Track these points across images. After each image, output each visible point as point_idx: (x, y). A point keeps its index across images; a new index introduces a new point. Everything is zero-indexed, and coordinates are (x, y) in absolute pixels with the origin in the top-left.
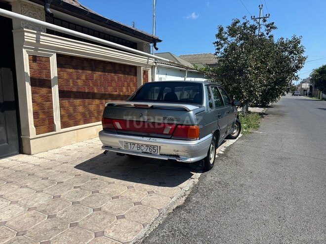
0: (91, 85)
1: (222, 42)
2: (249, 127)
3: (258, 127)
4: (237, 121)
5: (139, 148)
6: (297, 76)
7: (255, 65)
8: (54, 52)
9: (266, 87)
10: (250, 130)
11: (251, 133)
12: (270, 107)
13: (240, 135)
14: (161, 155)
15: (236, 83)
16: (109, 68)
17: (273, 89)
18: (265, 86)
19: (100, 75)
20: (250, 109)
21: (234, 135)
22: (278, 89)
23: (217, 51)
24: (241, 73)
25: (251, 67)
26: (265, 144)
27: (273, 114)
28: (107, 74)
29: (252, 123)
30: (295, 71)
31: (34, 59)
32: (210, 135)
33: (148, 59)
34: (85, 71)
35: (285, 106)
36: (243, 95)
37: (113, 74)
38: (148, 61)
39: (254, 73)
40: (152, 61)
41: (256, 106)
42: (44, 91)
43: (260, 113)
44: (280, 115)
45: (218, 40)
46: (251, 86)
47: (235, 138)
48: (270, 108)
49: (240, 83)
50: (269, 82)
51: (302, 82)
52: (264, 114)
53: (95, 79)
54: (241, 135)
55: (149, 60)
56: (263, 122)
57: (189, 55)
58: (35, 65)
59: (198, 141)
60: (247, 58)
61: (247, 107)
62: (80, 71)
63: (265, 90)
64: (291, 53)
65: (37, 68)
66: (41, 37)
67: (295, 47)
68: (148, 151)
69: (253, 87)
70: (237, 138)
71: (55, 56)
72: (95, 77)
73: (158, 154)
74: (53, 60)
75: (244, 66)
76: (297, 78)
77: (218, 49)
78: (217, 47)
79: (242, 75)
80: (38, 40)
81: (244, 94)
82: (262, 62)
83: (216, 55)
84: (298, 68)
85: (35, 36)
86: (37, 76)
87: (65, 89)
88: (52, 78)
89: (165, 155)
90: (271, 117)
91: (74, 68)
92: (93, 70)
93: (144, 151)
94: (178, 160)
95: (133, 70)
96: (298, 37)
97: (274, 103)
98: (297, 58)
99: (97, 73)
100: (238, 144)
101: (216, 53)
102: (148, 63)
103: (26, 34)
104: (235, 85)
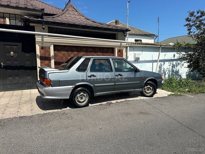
8: (52, 44)
31: (42, 48)
34: (73, 52)
37: (93, 53)
38: (121, 44)
40: (126, 43)
42: (47, 62)
58: (42, 51)
62: (70, 52)
65: (44, 52)
66: (44, 38)
71: (53, 46)
74: (52, 48)
80: (43, 40)
85: (41, 38)
86: (43, 55)
87: (61, 61)
88: (51, 56)
91: (66, 51)
95: (111, 50)
99: (81, 53)
103: (36, 38)
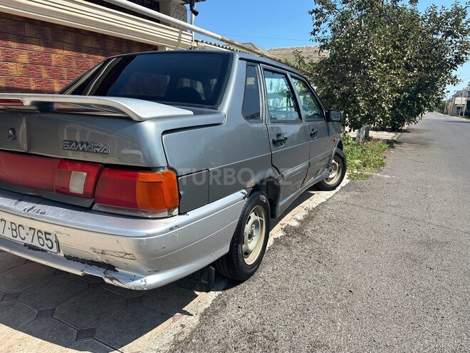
0: (45, 75)
1: (325, 11)
2: (365, 166)
3: (383, 164)
4: (336, 154)
5: (15, 234)
6: (455, 77)
7: (382, 52)
9: (401, 93)
10: (367, 171)
11: (367, 177)
12: (405, 131)
13: (345, 181)
14: (69, 258)
15: (347, 85)
16: (88, 43)
17: (413, 98)
18: (399, 91)
19: (68, 58)
20: (372, 134)
21: (332, 183)
22: (421, 98)
23: (315, 27)
24: (357, 67)
25: (375, 54)
26: (393, 203)
27: (410, 142)
28: (84, 55)
29: (372, 158)
30: (453, 66)
32: (239, 195)
33: (180, 33)
34: (28, 46)
35: (429, 131)
36: (359, 107)
38: (180, 37)
39: (379, 67)
40: (190, 38)
41: (383, 129)
43: (388, 140)
44: (422, 144)
45: (319, 7)
46: (374, 91)
47: (333, 188)
48: (405, 133)
49: (354, 86)
50: (407, 83)
51: (456, 96)
52: (395, 142)
53: (54, 63)
54: (348, 181)
55: (183, 36)
56: (392, 156)
57: (283, 49)
59: (178, 220)
60: (369, 38)
61: (368, 130)
62: (14, 45)
63: (398, 100)
64: (449, 33)
67: (457, 23)
68: (36, 243)
69: (378, 92)
70: (338, 188)
72: (53, 59)
73: (62, 254)
75: (364, 53)
76: (454, 81)
77: (318, 24)
78: (315, 21)
79: (358, 71)
81: (361, 104)
82: (395, 47)
83: (314, 34)
84: (459, 60)
89: (76, 259)
90: (406, 148)
92: (47, 45)
93: (28, 241)
94: (107, 281)
96: (462, 5)
97: (413, 126)
98: (458, 44)
99: (59, 51)
100: (337, 203)
101: (315, 30)
102: (179, 40)
104: (345, 88)
